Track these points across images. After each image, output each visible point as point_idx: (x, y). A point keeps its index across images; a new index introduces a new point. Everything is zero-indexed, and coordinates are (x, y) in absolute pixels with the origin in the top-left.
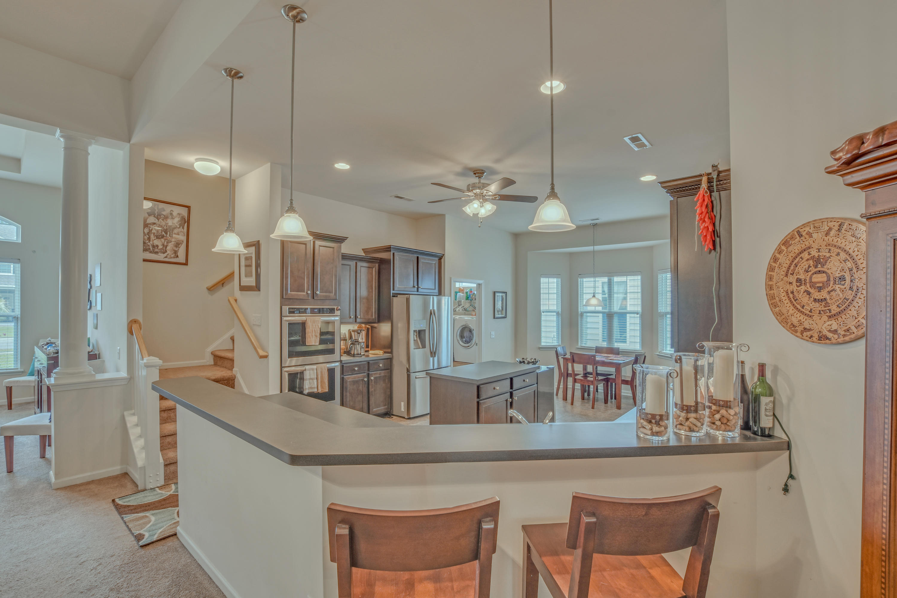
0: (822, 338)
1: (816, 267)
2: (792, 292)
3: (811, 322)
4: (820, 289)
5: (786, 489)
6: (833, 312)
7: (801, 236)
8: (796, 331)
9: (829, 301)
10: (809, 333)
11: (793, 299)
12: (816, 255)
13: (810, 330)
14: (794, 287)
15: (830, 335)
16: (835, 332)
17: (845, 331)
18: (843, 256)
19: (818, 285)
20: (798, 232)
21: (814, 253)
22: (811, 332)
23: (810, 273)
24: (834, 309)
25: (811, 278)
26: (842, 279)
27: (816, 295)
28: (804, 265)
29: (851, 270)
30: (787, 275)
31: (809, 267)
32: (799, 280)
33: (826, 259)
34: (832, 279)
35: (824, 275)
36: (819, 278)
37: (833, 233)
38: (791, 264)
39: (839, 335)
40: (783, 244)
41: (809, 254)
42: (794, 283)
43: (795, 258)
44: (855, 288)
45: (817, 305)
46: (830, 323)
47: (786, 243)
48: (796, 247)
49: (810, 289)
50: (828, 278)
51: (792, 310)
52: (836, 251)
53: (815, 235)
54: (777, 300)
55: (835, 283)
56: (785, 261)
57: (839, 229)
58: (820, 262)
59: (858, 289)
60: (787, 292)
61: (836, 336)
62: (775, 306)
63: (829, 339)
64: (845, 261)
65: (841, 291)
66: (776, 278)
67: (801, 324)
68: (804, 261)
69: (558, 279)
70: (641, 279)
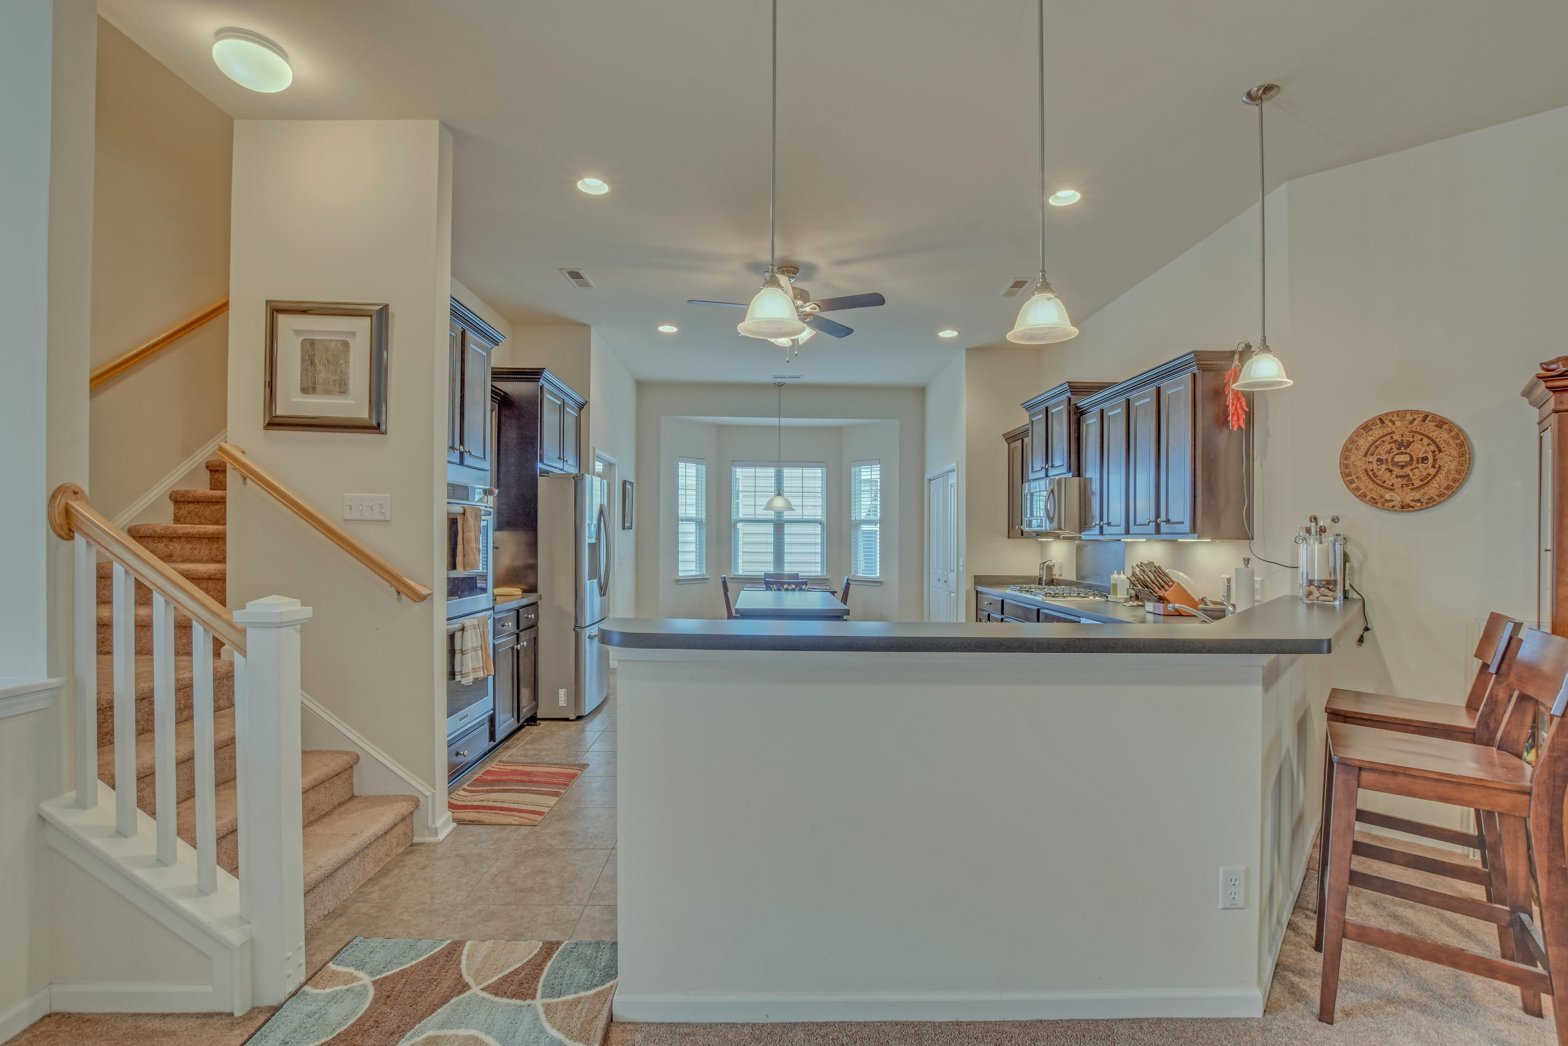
0: (1405, 507)
1: (1399, 449)
2: (1372, 470)
3: (1392, 494)
4: (1402, 467)
5: (1361, 640)
6: (1416, 486)
7: (1382, 422)
8: (1377, 503)
9: (1411, 476)
10: (1391, 504)
11: (1372, 475)
12: (1399, 440)
13: (1391, 501)
14: (1375, 466)
15: (1413, 504)
16: (1419, 501)
17: (1428, 499)
18: (1426, 441)
19: (1400, 464)
20: (1380, 419)
21: (1397, 437)
22: (1393, 503)
23: (1392, 455)
24: (1418, 483)
25: (1393, 458)
26: (1425, 459)
27: (1397, 471)
28: (1387, 447)
29: (1433, 452)
30: (1365, 455)
31: (1391, 449)
32: (1380, 461)
33: (1409, 444)
34: (1415, 459)
35: (1408, 455)
36: (1404, 458)
37: (1415, 423)
38: (1371, 446)
39: (1422, 503)
40: (1362, 429)
41: (1392, 438)
42: (1375, 463)
43: (1375, 441)
44: (1437, 466)
45: (1399, 480)
46: (1413, 494)
47: (1366, 427)
48: (1378, 432)
49: (1391, 468)
50: (1411, 457)
51: (1371, 485)
52: (1420, 437)
53: (1398, 423)
54: (1354, 477)
55: (1418, 462)
56: (1364, 443)
57: (1424, 420)
58: (1403, 445)
59: (1440, 467)
60: (1366, 470)
61: (1419, 504)
62: (1352, 482)
63: (1413, 507)
64: (1428, 445)
65: (1423, 470)
66: (1353, 458)
67: (1381, 497)
68: (1386, 444)
69: (700, 466)
70: (824, 473)
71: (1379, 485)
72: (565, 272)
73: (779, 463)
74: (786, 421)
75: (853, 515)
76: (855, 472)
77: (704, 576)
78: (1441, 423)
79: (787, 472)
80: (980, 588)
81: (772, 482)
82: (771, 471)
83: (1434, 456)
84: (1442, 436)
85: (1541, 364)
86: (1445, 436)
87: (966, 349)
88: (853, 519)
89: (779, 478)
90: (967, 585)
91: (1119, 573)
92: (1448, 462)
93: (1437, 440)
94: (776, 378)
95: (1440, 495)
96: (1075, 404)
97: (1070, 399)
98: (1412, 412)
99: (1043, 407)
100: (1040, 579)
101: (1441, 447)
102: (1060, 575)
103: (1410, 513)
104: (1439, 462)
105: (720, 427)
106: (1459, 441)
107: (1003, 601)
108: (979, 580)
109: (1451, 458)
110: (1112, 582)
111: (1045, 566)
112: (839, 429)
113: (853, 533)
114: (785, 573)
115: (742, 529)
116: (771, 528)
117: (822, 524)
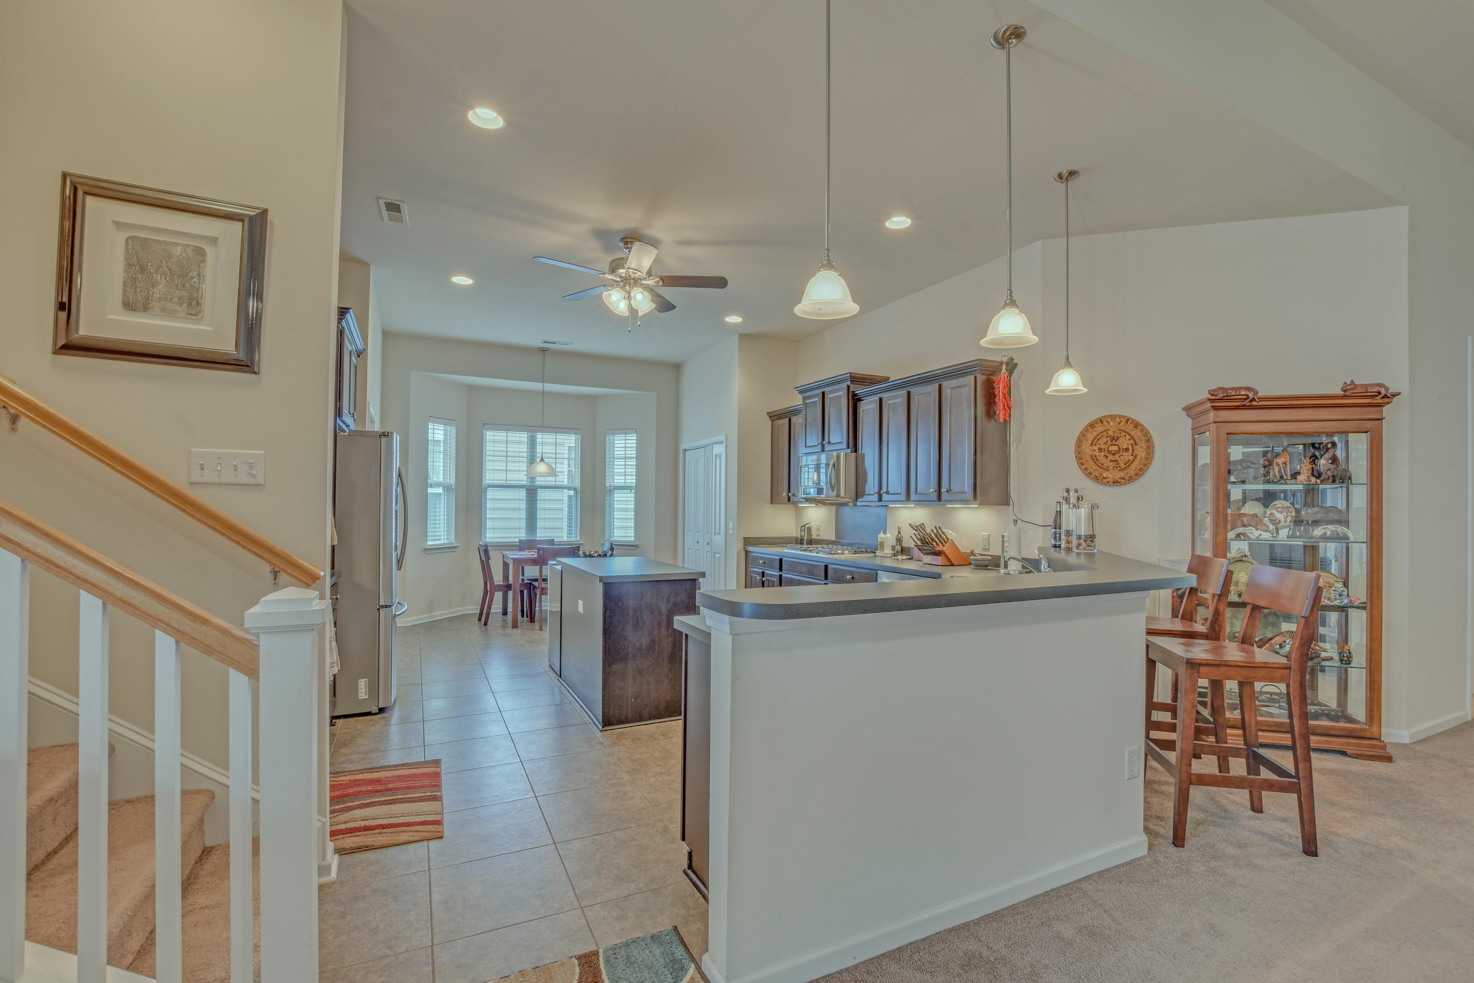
0: (1116, 483)
1: (1112, 441)
2: (1095, 456)
3: (1108, 473)
4: (1114, 454)
6: (1122, 468)
7: (1102, 422)
8: (1098, 479)
9: (1119, 461)
10: (1107, 480)
11: (1095, 459)
12: (1112, 435)
13: (1107, 478)
14: (1097, 453)
15: (1120, 480)
16: (1123, 478)
17: (1129, 477)
18: (1128, 437)
19: (1112, 452)
20: (1101, 420)
21: (1110, 433)
23: (1108, 445)
24: (1123, 466)
25: (1108, 448)
26: (1127, 449)
27: (1110, 457)
28: (1105, 440)
29: (1132, 445)
30: (1091, 445)
31: (1107, 441)
32: (1100, 449)
33: (1118, 438)
34: (1121, 449)
35: (1117, 446)
36: (1114, 448)
37: (1122, 423)
38: (1095, 439)
39: (1125, 480)
40: (1090, 426)
41: (1107, 434)
42: (1097, 451)
43: (1097, 435)
44: (1134, 455)
45: (1112, 463)
46: (1120, 473)
47: (1092, 425)
48: (1099, 428)
49: (1108, 455)
50: (1119, 448)
51: (1095, 467)
52: (1124, 434)
53: (1111, 424)
54: (1084, 460)
55: (1123, 452)
56: (1090, 436)
57: (1127, 422)
58: (1114, 439)
59: (1136, 455)
60: (1091, 456)
61: (1124, 481)
62: (1083, 464)
63: (1120, 483)
64: (1129, 440)
65: (1127, 456)
66: (1084, 447)
67: (1101, 475)
68: (1104, 437)
69: (448, 428)
70: (578, 439)
71: (1100, 467)
72: (382, 203)
73: (532, 428)
74: (549, 387)
75: (607, 481)
76: (610, 439)
77: (452, 544)
78: (1137, 425)
79: (539, 436)
80: (750, 549)
81: (524, 448)
82: (524, 436)
83: (1133, 448)
84: (1136, 434)
85: (1209, 391)
86: (1139, 434)
87: (739, 335)
88: (607, 485)
89: (532, 444)
90: (737, 546)
91: (885, 533)
92: (1141, 453)
93: (1135, 437)
94: (545, 342)
95: (1136, 475)
96: (853, 392)
97: (848, 387)
98: (1121, 416)
99: (820, 391)
100: (802, 540)
101: (1137, 441)
102: (819, 536)
103: (1119, 487)
104: (1136, 452)
105: (470, 388)
106: (1147, 438)
107: (781, 560)
108: (748, 541)
109: (1142, 449)
110: (879, 540)
111: (806, 528)
112: (594, 398)
113: (607, 498)
114: (538, 539)
115: (491, 494)
116: (523, 494)
117: (575, 489)
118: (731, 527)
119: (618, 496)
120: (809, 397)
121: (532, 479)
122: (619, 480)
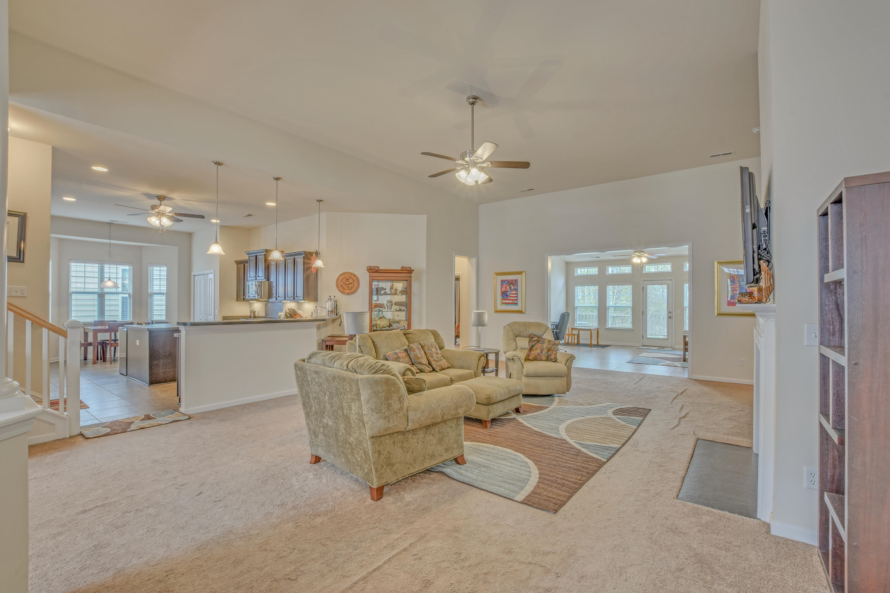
0: (348, 294)
3: (346, 291)
7: (344, 274)
8: (344, 293)
9: (349, 287)
13: (346, 293)
18: (352, 279)
21: (347, 278)
23: (345, 282)
24: (350, 289)
27: (347, 286)
28: (345, 280)
30: (341, 282)
32: (343, 284)
33: (349, 279)
36: (348, 283)
38: (342, 280)
39: (352, 293)
43: (343, 278)
45: (347, 288)
46: (350, 291)
47: (341, 275)
48: (344, 276)
51: (342, 289)
53: (347, 275)
54: (339, 286)
55: (350, 284)
56: (340, 279)
57: (351, 274)
58: (348, 280)
59: (354, 285)
60: (341, 285)
62: (338, 288)
66: (339, 282)
67: (344, 291)
70: (131, 268)
71: (344, 289)
73: (102, 262)
74: (113, 242)
75: (149, 290)
76: (151, 269)
78: (354, 275)
79: (106, 266)
81: (97, 273)
82: (96, 266)
83: (353, 283)
84: (354, 278)
85: (368, 267)
87: (220, 226)
88: (149, 292)
89: (102, 270)
91: (281, 312)
92: (356, 284)
95: (354, 291)
97: (266, 255)
98: (350, 272)
99: (255, 256)
101: (355, 281)
102: (258, 315)
105: (61, 240)
106: (357, 280)
108: (224, 318)
110: (279, 315)
111: (253, 311)
112: (141, 247)
113: (149, 299)
114: (106, 320)
115: (74, 296)
116: (96, 297)
117: (129, 294)
118: (217, 311)
119: (156, 297)
120: (251, 257)
121: (102, 289)
122: (156, 289)
